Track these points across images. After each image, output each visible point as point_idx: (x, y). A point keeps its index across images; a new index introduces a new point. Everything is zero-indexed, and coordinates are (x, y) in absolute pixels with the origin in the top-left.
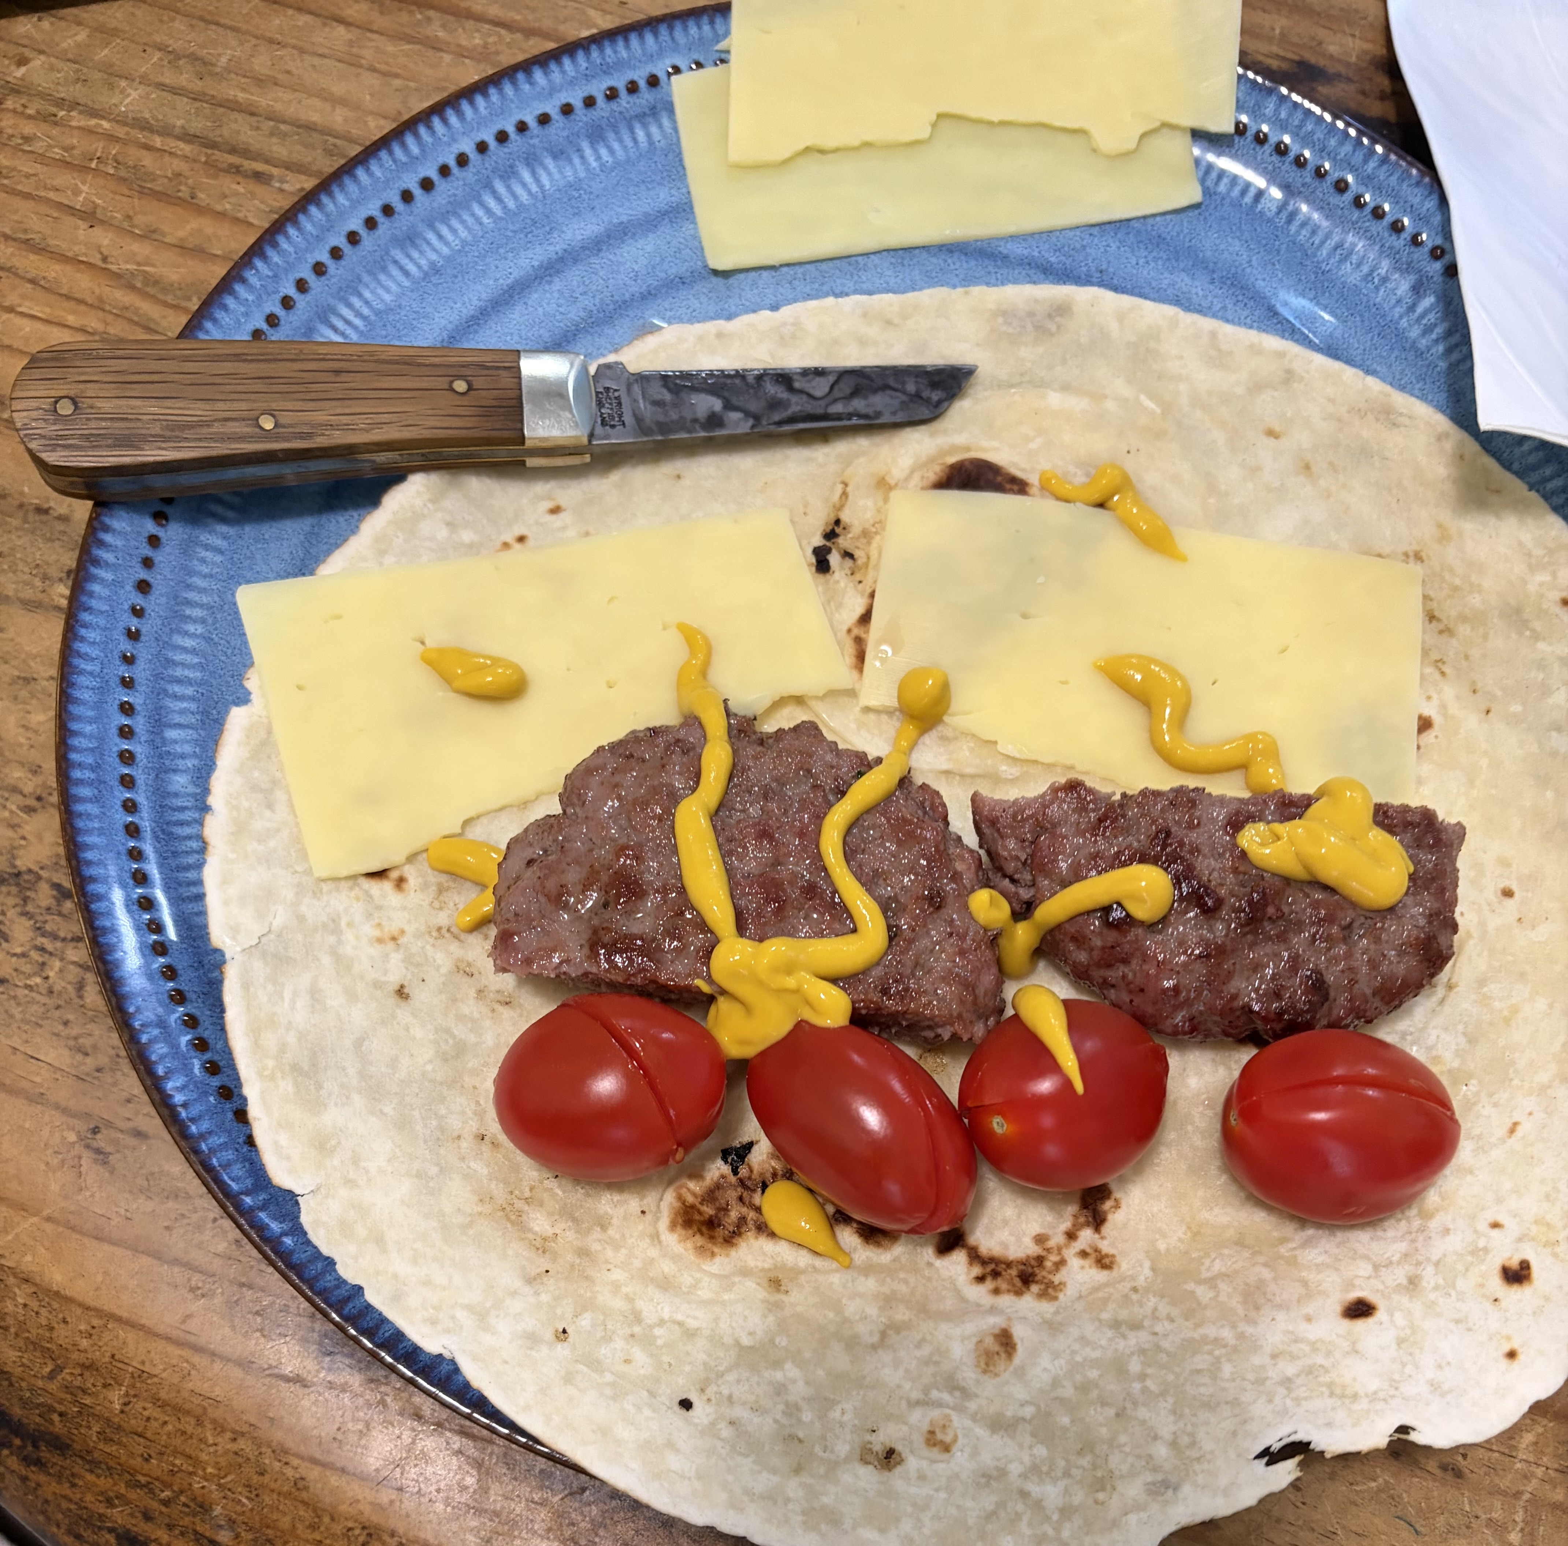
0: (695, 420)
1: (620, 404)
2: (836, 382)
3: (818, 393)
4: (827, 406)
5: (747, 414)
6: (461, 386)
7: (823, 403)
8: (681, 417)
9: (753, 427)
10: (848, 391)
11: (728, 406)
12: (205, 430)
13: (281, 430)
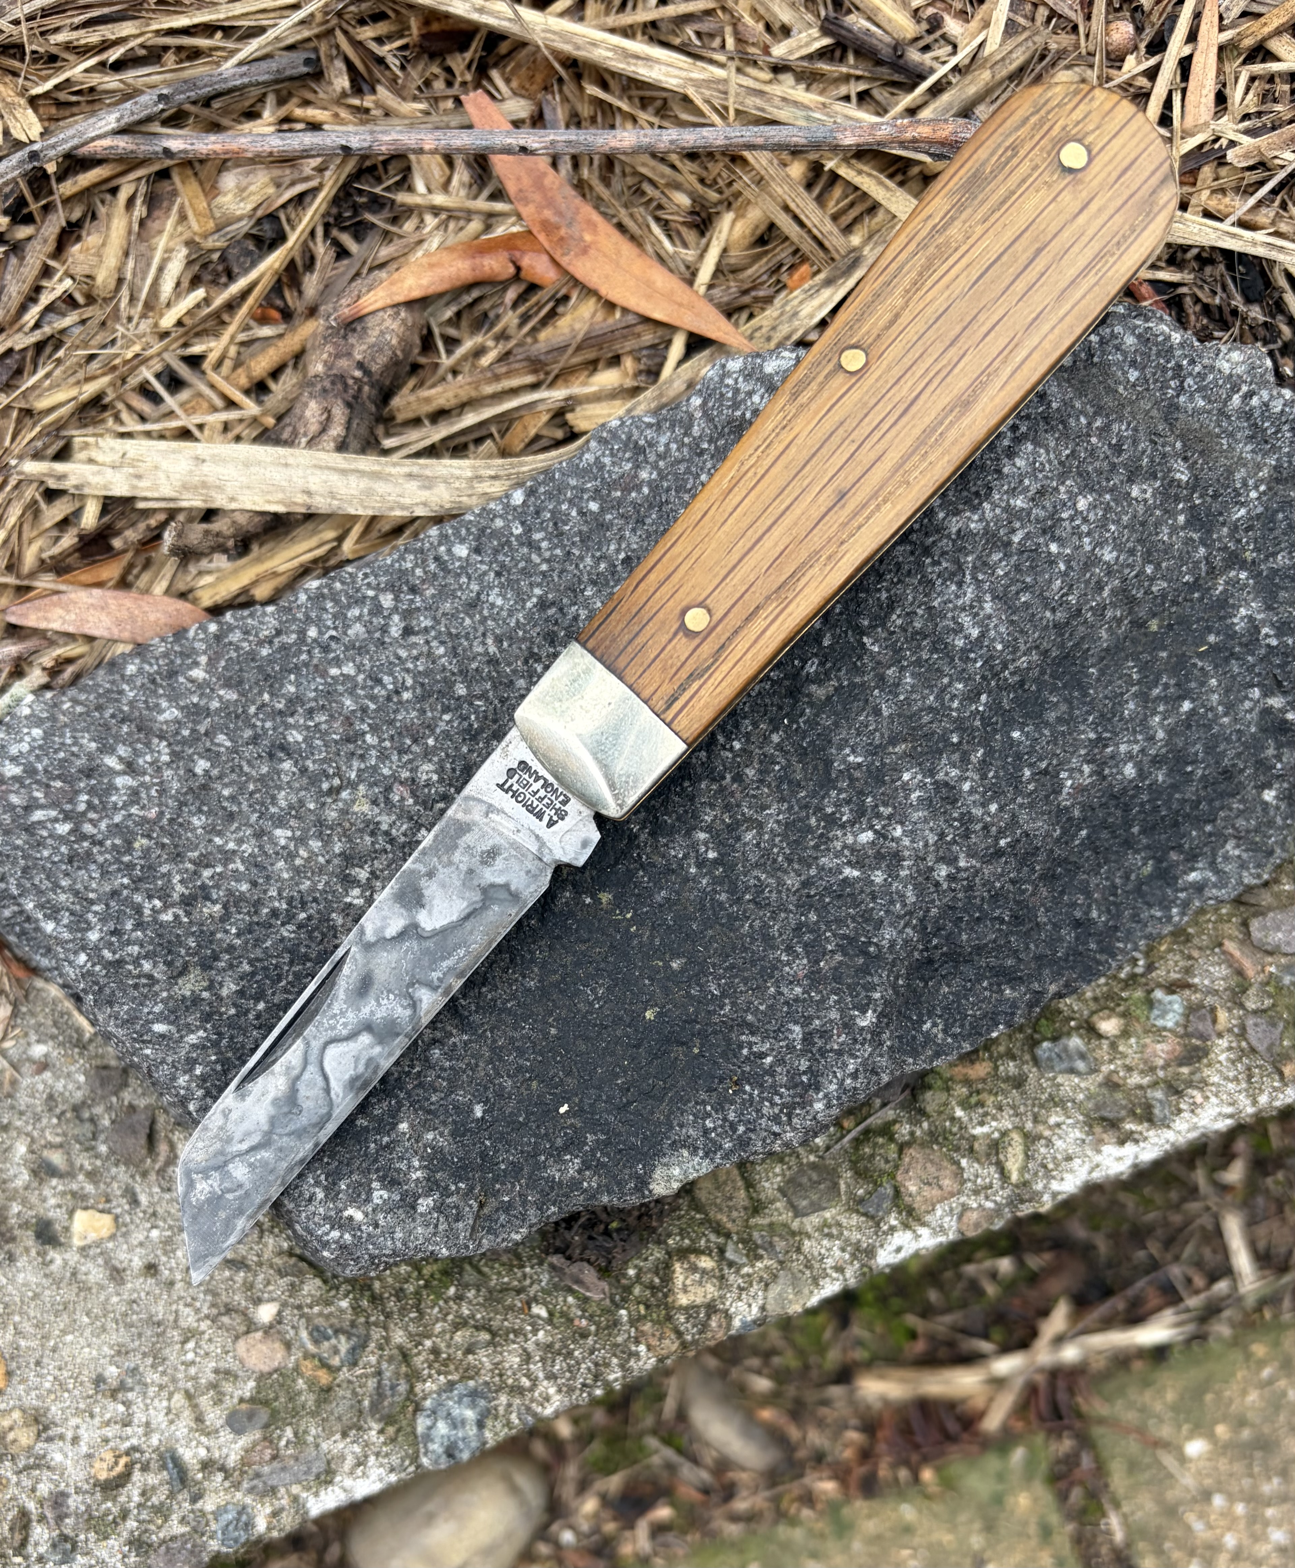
0: (431, 874)
2: (327, 1090)
3: (333, 1051)
4: (308, 1044)
5: (383, 942)
6: (696, 619)
7: (316, 1045)
8: (450, 863)
9: (362, 932)
10: (303, 1091)
12: (907, 281)
13: (830, 366)
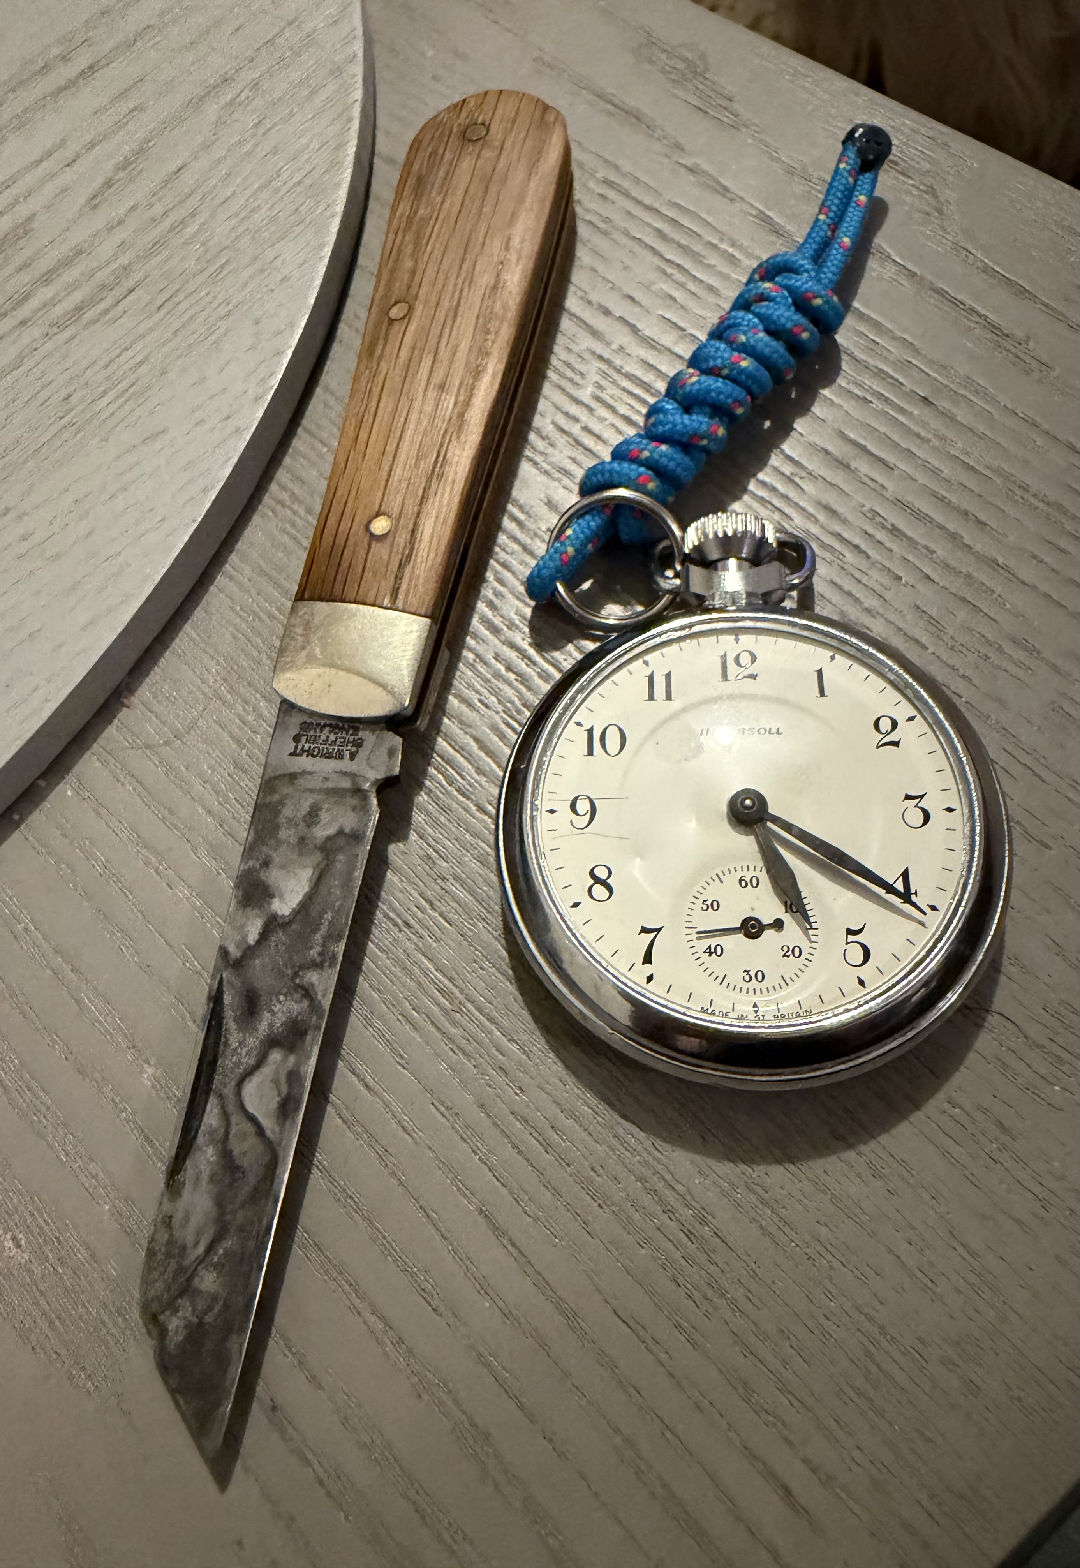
1: (329, 756)
11: (272, 924)
